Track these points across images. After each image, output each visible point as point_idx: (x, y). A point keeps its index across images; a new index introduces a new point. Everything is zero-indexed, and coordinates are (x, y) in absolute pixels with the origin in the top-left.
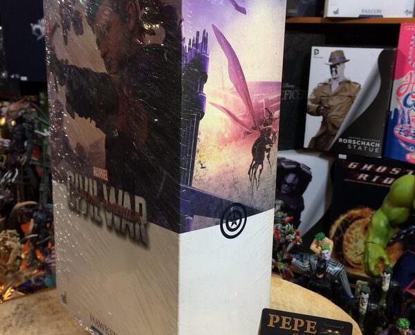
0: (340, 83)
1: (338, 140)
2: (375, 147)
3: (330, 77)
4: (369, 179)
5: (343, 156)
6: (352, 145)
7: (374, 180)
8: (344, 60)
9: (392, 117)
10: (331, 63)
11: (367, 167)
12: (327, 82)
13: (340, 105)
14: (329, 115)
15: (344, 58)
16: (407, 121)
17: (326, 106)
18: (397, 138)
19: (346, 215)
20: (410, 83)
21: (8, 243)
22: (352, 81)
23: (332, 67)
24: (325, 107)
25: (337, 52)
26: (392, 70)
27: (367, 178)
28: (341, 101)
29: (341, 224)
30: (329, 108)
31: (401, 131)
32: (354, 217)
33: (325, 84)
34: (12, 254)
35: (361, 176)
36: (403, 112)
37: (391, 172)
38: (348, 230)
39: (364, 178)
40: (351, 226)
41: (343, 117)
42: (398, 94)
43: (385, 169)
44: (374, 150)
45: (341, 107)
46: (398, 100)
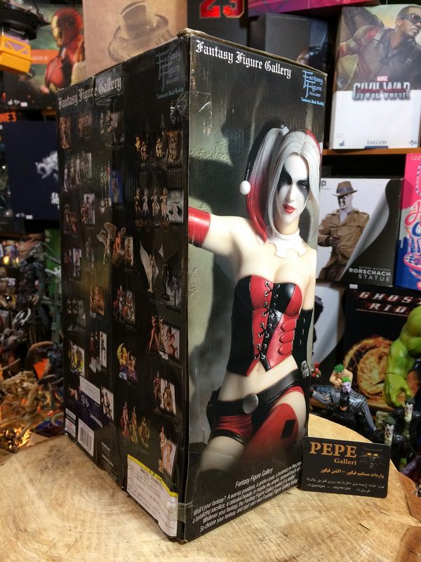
0: (348, 214)
1: (348, 270)
2: (385, 277)
3: (338, 207)
4: (381, 308)
5: (354, 286)
6: (363, 275)
7: (387, 309)
8: (352, 191)
9: (402, 246)
10: (338, 194)
11: (379, 296)
12: (335, 212)
13: (350, 236)
14: (338, 246)
15: (351, 189)
16: (416, 249)
17: (335, 236)
18: (407, 267)
19: (359, 346)
20: (418, 212)
21: (25, 384)
22: (361, 211)
23: (339, 198)
24: (334, 238)
25: (344, 183)
26: (400, 199)
27: (379, 307)
28: (351, 232)
29: (355, 355)
30: (338, 238)
31: (411, 260)
32: (367, 347)
33: (334, 215)
34: (29, 396)
35: (373, 305)
36: (413, 241)
37: (403, 301)
38: (362, 360)
39: (376, 308)
40: (365, 356)
41: (353, 246)
42: (407, 223)
43: (396, 298)
44: (385, 279)
45: (350, 238)
46: (407, 229)
